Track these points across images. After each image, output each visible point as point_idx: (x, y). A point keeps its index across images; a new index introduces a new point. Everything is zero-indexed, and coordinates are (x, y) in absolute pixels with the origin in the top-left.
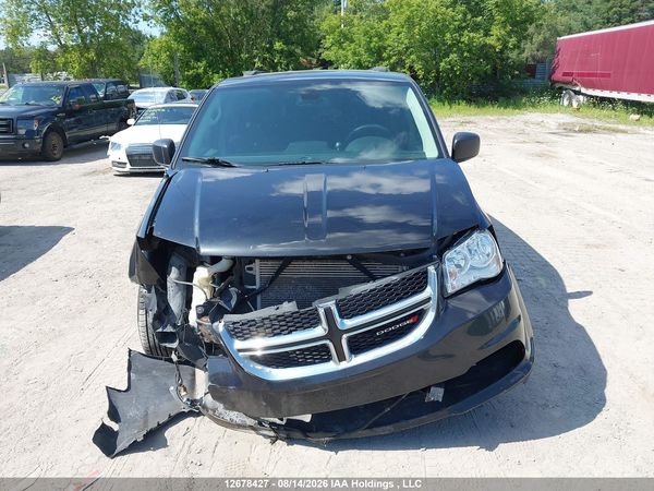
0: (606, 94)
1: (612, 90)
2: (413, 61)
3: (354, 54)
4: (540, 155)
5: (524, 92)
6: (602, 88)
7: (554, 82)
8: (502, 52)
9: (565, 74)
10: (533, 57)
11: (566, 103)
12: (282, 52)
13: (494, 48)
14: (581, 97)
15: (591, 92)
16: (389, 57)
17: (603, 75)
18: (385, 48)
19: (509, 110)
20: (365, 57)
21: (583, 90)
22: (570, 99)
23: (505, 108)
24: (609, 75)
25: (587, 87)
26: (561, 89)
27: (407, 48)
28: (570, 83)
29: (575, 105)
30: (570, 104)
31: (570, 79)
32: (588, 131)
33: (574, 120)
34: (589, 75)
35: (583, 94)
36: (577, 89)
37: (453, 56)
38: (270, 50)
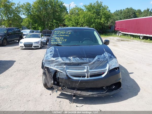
0: (126, 33)
1: (127, 32)
2: (85, 25)
3: (72, 24)
4: (114, 46)
5: (109, 32)
6: (125, 32)
7: (115, 30)
8: (104, 24)
9: (117, 29)
10: (110, 25)
11: (118, 35)
12: (55, 22)
13: (102, 23)
14: (121, 34)
15: (123, 33)
16: (80, 24)
17: (125, 29)
18: (79, 22)
19: (106, 36)
20: (74, 24)
21: (121, 32)
22: (119, 34)
23: (105, 36)
24: (127, 29)
25: (122, 32)
26: (116, 32)
27: (84, 22)
28: (119, 31)
29: (120, 35)
30: (119, 35)
31: (118, 30)
32: (123, 41)
33: (120, 38)
34: (122, 29)
35: (121, 33)
36: (120, 32)
37: (94, 24)
38: (52, 22)
